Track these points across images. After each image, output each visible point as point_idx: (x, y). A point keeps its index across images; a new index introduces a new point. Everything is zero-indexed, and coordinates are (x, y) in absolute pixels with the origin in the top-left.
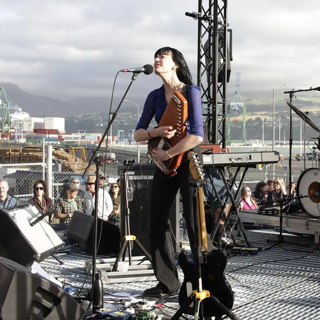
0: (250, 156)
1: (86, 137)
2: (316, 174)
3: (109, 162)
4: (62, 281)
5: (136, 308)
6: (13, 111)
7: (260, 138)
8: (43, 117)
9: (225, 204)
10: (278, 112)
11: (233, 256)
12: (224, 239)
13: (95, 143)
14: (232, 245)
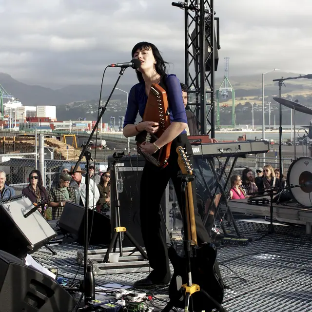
0: (239, 146)
1: (77, 125)
2: (307, 164)
3: (100, 148)
4: (54, 272)
5: (127, 300)
6: (6, 101)
7: (250, 123)
8: (35, 105)
9: (214, 195)
10: (267, 97)
11: (223, 247)
12: (214, 229)
13: (85, 130)
14: (222, 235)
